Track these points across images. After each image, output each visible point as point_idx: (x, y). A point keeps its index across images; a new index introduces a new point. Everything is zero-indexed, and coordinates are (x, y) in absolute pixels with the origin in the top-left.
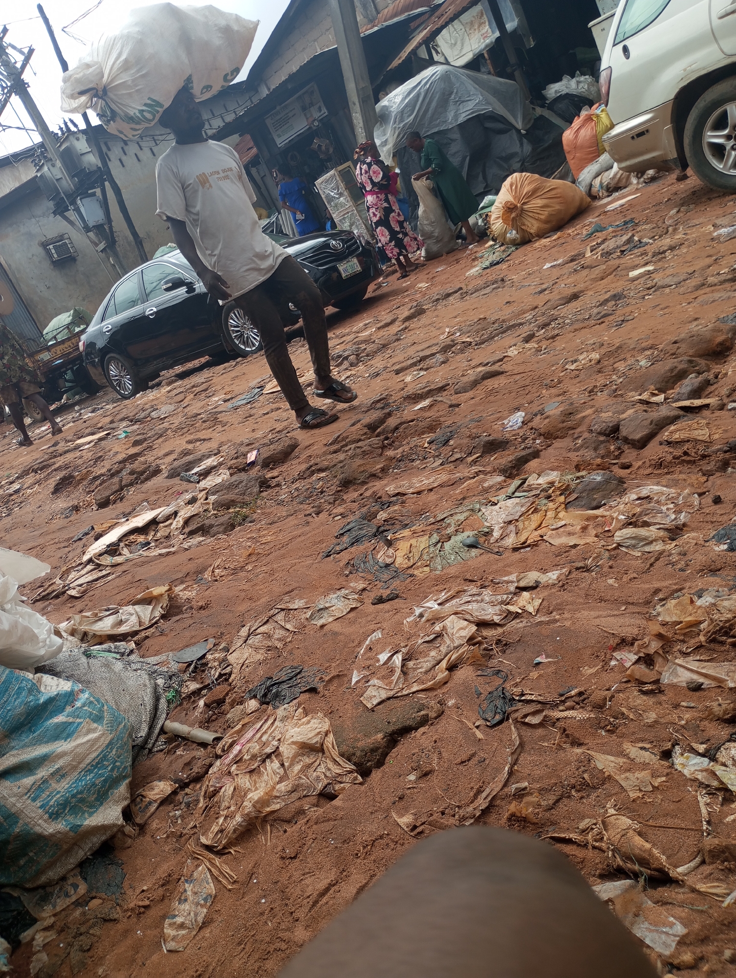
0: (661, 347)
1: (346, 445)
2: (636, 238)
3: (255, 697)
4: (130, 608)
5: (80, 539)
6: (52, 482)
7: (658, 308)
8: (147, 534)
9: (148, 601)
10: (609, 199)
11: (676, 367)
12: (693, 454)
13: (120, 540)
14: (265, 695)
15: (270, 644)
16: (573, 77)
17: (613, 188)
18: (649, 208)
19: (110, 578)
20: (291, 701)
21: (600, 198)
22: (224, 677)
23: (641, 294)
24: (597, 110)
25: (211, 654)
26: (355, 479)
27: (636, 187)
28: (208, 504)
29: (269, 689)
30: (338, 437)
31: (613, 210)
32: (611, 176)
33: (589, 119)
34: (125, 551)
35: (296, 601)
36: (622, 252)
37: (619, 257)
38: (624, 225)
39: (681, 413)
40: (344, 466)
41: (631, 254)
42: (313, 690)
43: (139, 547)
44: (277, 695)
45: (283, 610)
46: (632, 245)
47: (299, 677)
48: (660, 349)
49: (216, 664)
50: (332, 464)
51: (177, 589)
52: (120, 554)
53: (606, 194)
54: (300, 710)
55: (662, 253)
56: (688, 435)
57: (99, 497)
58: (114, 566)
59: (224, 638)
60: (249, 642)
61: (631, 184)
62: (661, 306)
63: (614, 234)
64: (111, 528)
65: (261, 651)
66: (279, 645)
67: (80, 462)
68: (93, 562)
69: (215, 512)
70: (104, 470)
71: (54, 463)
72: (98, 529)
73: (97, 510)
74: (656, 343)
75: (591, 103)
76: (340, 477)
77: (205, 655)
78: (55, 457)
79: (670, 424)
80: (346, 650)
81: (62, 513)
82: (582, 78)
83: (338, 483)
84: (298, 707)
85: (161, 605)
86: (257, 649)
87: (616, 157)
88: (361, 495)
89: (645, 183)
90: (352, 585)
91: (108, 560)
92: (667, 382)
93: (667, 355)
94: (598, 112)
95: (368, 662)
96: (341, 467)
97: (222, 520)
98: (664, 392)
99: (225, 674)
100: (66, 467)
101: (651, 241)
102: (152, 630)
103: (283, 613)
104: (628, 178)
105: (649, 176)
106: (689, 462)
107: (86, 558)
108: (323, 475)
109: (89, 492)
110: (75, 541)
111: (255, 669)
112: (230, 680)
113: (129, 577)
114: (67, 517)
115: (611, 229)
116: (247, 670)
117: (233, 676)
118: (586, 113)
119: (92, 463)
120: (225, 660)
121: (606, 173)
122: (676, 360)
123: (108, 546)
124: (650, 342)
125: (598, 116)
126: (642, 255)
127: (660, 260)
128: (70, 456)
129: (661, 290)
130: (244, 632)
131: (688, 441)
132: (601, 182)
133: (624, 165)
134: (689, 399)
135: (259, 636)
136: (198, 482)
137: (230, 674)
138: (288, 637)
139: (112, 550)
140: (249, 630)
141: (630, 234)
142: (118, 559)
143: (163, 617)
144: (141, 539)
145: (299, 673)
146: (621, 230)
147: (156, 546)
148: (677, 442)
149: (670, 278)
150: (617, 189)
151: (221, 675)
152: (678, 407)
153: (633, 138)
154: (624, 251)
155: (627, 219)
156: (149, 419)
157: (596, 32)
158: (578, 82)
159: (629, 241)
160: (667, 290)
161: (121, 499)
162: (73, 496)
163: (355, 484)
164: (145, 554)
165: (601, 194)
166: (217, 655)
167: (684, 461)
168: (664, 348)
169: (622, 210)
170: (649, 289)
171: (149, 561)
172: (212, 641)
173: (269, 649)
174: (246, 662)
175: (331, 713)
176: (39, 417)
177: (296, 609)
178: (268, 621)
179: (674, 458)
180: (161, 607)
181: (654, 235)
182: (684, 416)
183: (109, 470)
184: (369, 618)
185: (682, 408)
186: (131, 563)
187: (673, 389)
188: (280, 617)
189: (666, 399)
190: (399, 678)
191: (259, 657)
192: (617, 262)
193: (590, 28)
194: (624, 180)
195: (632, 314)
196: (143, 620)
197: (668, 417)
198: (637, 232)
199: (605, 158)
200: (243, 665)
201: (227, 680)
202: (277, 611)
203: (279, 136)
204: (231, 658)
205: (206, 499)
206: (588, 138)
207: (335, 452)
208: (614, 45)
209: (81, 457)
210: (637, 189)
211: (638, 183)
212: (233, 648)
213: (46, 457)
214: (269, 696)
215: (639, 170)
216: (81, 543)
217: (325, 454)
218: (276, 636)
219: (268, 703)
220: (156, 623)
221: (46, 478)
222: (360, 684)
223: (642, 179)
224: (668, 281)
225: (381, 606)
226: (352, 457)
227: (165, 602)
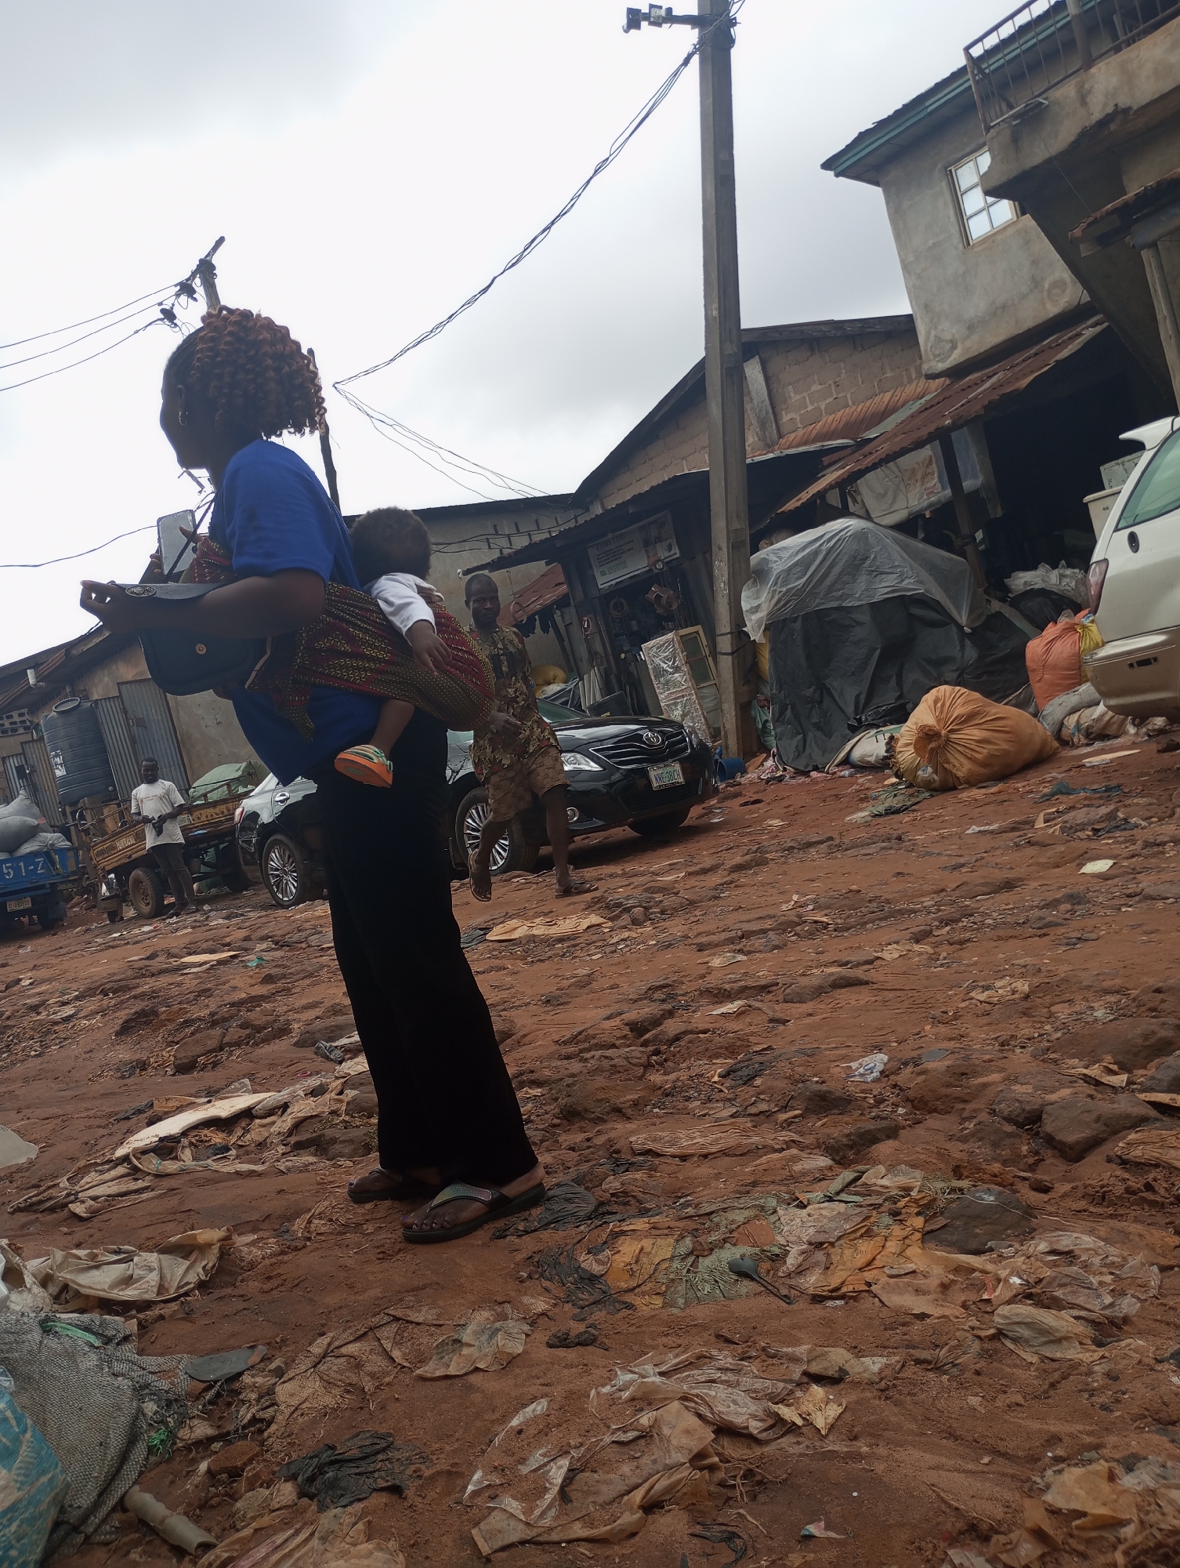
0: (1134, 993)
1: (589, 1050)
2: (1121, 815)
3: (293, 1477)
4: (153, 1258)
5: (128, 1118)
6: (123, 1015)
7: (1139, 930)
8: (230, 1133)
9: (186, 1250)
10: (1089, 749)
11: (1154, 1033)
12: (1162, 1192)
13: (185, 1133)
14: (311, 1480)
15: (354, 1379)
16: (1054, 566)
17: (1098, 735)
18: (1147, 774)
19: (145, 1196)
20: (351, 1503)
21: (1074, 746)
22: (259, 1424)
23: (1116, 902)
24: (1083, 618)
25: (253, 1376)
26: (586, 1110)
27: (1132, 738)
28: (341, 1101)
29: (321, 1470)
30: (580, 1033)
31: (1093, 767)
32: (1095, 716)
33: (1071, 629)
34: (187, 1155)
35: (424, 1309)
36: (1095, 831)
37: (1089, 838)
38: (1105, 791)
39: (1153, 1113)
40: (573, 1084)
41: (1109, 838)
42: (396, 1490)
43: (210, 1151)
44: (332, 1485)
45: (396, 1319)
46: (1113, 823)
47: (380, 1457)
48: (1132, 996)
49: (254, 1396)
50: (557, 1076)
51: (241, 1240)
52: (176, 1158)
53: (1083, 741)
54: (360, 1526)
55: (1158, 845)
56: (1158, 1155)
57: (182, 1055)
58: (159, 1176)
59: (284, 1349)
60: (322, 1367)
61: (1126, 733)
62: (1145, 928)
63: (1086, 802)
64: (180, 1109)
65: (336, 1391)
66: (369, 1386)
67: (175, 991)
68: (130, 1162)
69: (347, 1118)
70: (204, 1013)
71: (137, 987)
72: (158, 1107)
73: (174, 1075)
74: (1127, 986)
75: (1077, 608)
76: (561, 1102)
77: (240, 1374)
78: (144, 976)
79: (1130, 1128)
80: (479, 1424)
81: (118, 1070)
82: (1069, 572)
83: (557, 1110)
84: (360, 1519)
85: (204, 1263)
86: (329, 1384)
87: (1103, 688)
88: (588, 1140)
89: (1149, 736)
90: (527, 1300)
91: (153, 1163)
92: (1136, 1055)
93: (1143, 1009)
94: (1086, 622)
95: (507, 1461)
96: (568, 1086)
97: (353, 1133)
98: (1129, 1071)
99: (262, 1420)
100: (153, 994)
101: (1144, 823)
102: (174, 1306)
103: (394, 1326)
104: (1122, 723)
105: (1156, 727)
106: (1153, 1204)
107: (121, 1152)
108: (537, 1091)
109: (171, 1043)
110: (119, 1120)
111: (314, 1422)
112: (266, 1434)
113: (173, 1201)
114: (123, 1077)
115: (1082, 794)
116: (301, 1420)
117: (273, 1427)
118: (1067, 620)
119: (191, 996)
120: (270, 1392)
121: (1088, 711)
122: (1154, 1020)
123: (161, 1140)
124: (1118, 982)
125: (1084, 627)
126: (1126, 841)
127: (1154, 855)
128: (163, 981)
129: (1149, 902)
130: (318, 1347)
131: (1157, 1166)
132: (1078, 721)
133: (1113, 702)
134: (1169, 1091)
135: (342, 1360)
136: (340, 1063)
137: (270, 1423)
138: (388, 1374)
139: (166, 1148)
140: (329, 1344)
141: (1112, 807)
142: (171, 1166)
143: (202, 1285)
144: (217, 1138)
145: (384, 1450)
146: (1100, 798)
147: (237, 1157)
148: (1138, 1164)
149: (1167, 885)
150: (1103, 736)
151: (254, 1420)
152: (1149, 1103)
153: (1131, 665)
154: (1099, 830)
155: (1113, 783)
156: (304, 945)
157: (1094, 511)
158: (1062, 576)
159: (1111, 816)
160: (1160, 905)
161: (215, 1065)
162: (145, 1044)
163: (583, 1118)
164: (215, 1166)
165: (1075, 740)
166: (259, 1380)
167: (1144, 1200)
168: (1138, 996)
169: (1104, 770)
170: (1129, 896)
171: (218, 1179)
172: (262, 1349)
173: (350, 1388)
174: (304, 1406)
175: (413, 1546)
176: (146, 909)
177: (418, 1324)
178: (365, 1334)
179: (1128, 1190)
180: (204, 1268)
181: (1149, 815)
182: (1156, 1119)
183: (212, 1014)
184: (535, 1371)
185: (1155, 1105)
186: (188, 1177)
187: (1145, 1068)
188: (387, 1333)
189: (1130, 1083)
190: (549, 1507)
191: (329, 1401)
192: (1085, 845)
193: (1087, 504)
194: (1115, 726)
195: (1096, 931)
196: (166, 1285)
197: (1128, 1116)
198: (1125, 806)
199: (1087, 690)
200: (296, 1409)
201: (261, 1431)
202: (386, 1319)
203: (603, 573)
204: (283, 1391)
205: (341, 1093)
206: (1065, 655)
207: (568, 1057)
208: (1116, 530)
209: (179, 984)
210: (1134, 743)
211: (1137, 734)
212: (291, 1374)
213: (130, 973)
214: (318, 1483)
215: (1141, 715)
216: (125, 1125)
217: (550, 1057)
218: (369, 1368)
219: (311, 1497)
220: (186, 1294)
221: (117, 1007)
222: (479, 1501)
223: (1144, 730)
224: (1162, 889)
225: (561, 1352)
226: (593, 1072)
227: (211, 1259)
